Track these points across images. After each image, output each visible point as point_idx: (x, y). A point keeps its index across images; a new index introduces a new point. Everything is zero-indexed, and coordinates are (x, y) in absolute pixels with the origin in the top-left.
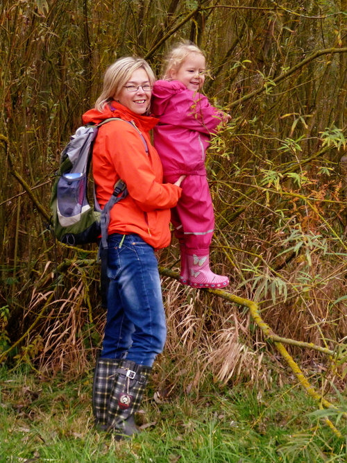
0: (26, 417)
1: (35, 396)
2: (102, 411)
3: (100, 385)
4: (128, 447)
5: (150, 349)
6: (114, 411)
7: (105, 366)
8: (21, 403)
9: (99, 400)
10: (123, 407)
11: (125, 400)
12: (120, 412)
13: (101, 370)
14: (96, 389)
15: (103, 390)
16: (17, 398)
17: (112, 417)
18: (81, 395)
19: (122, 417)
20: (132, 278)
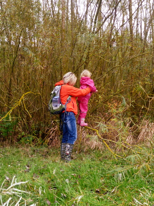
0: (45, 157)
1: (48, 152)
2: (63, 156)
3: (62, 149)
4: (68, 164)
5: (73, 140)
6: (65, 155)
7: (63, 145)
8: (44, 154)
9: (62, 153)
10: (68, 154)
11: (68, 152)
12: (67, 156)
13: (63, 146)
14: (62, 150)
15: (63, 150)
16: (43, 153)
17: (65, 157)
18: (59, 152)
19: (67, 157)
20: (70, 122)
